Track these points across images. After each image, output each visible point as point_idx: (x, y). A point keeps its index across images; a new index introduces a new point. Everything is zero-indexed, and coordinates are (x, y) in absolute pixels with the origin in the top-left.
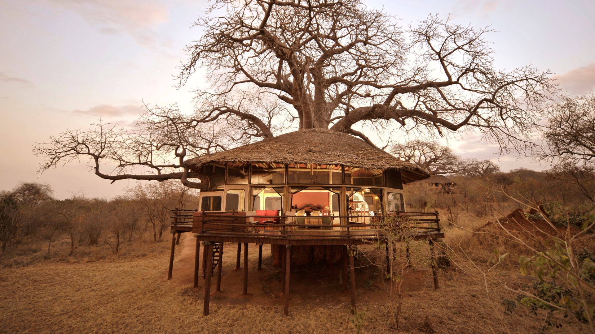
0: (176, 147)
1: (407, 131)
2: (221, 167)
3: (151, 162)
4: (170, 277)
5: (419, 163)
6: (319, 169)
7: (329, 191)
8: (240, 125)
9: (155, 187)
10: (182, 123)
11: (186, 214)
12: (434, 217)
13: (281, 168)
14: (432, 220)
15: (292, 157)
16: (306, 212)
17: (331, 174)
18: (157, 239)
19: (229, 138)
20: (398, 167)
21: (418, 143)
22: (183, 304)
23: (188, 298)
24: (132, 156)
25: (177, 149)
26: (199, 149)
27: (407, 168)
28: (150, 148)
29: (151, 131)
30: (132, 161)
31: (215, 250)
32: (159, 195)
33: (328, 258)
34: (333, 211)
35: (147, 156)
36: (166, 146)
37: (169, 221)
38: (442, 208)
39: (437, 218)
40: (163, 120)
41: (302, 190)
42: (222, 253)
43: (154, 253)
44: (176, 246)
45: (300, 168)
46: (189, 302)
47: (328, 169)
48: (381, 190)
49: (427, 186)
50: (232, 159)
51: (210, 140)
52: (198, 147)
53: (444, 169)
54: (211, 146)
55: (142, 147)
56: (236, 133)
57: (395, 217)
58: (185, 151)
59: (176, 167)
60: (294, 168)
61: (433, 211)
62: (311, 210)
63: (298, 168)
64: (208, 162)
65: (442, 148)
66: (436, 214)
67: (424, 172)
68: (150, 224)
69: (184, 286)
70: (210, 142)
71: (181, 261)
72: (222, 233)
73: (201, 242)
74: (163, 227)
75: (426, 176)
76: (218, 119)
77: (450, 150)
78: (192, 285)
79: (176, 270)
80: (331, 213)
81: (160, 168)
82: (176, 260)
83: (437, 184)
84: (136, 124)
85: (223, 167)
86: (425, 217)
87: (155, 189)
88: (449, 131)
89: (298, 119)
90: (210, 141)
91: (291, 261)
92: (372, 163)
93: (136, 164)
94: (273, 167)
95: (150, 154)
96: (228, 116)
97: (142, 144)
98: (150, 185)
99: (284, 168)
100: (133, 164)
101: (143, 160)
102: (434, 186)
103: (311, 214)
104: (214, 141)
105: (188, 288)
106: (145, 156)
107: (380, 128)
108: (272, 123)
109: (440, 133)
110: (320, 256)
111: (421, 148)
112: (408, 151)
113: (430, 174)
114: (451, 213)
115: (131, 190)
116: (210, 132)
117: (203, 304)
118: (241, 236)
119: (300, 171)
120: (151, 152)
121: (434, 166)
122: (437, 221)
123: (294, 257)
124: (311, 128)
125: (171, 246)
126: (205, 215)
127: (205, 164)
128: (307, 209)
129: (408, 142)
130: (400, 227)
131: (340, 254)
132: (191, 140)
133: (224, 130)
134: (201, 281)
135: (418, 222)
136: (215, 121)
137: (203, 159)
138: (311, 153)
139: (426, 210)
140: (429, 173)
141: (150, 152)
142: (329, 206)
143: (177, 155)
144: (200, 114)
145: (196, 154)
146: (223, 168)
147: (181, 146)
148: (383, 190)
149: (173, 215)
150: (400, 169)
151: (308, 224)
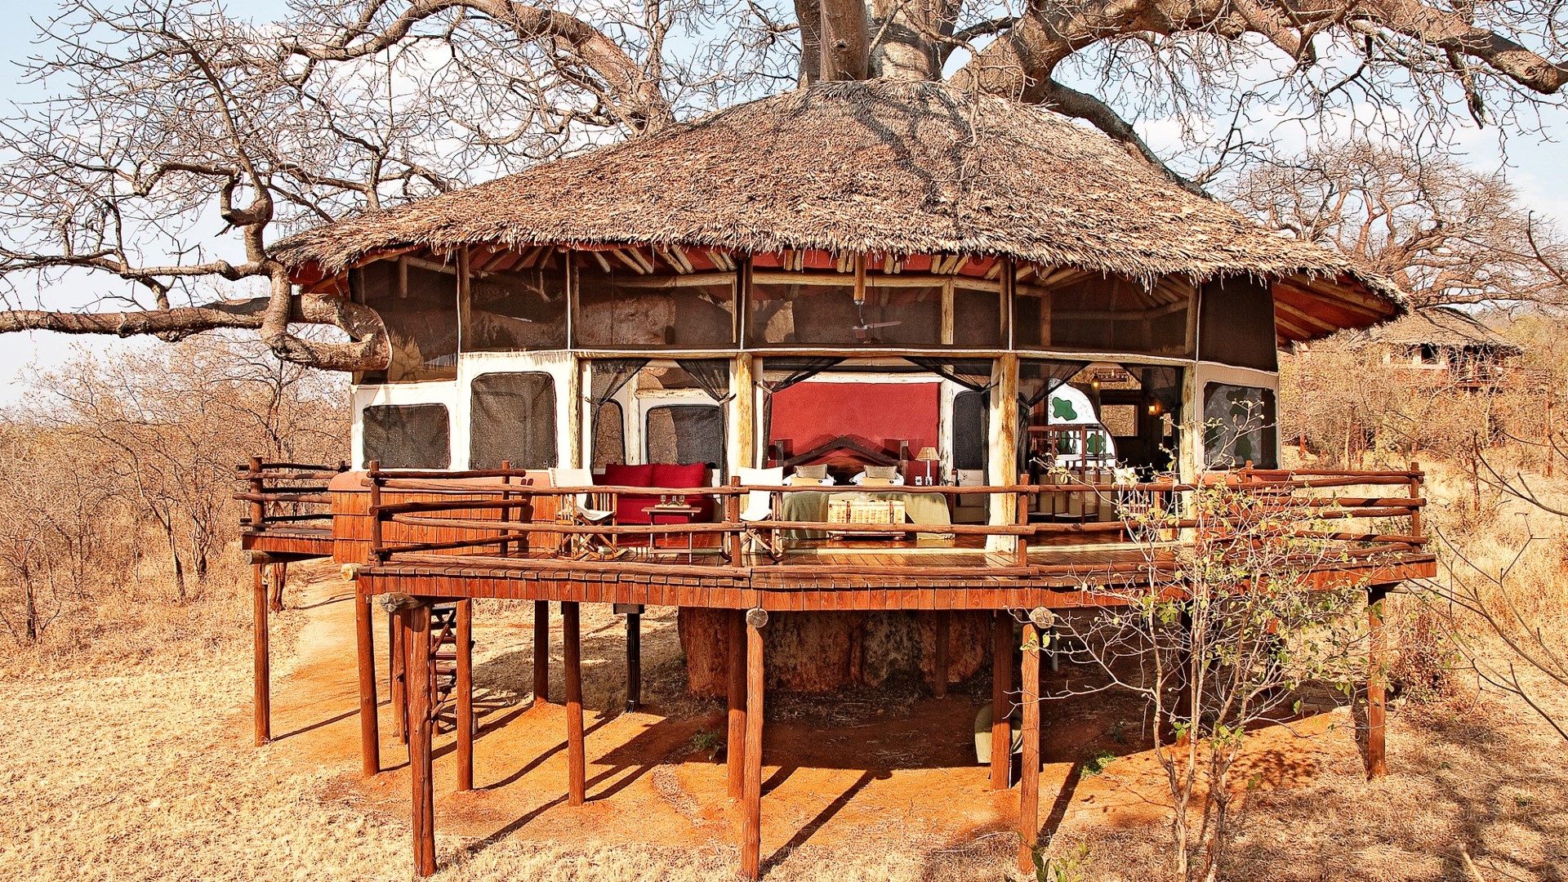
0: (227, 180)
1: (1320, 99)
2: (434, 272)
3: (119, 250)
4: (265, 733)
5: (1355, 253)
6: (893, 275)
7: (940, 379)
8: (512, 68)
9: (153, 366)
10: (242, 63)
11: (298, 483)
12: (1400, 492)
13: (715, 271)
14: (1391, 502)
15: (769, 214)
16: (831, 471)
17: (948, 301)
18: (191, 592)
19: (461, 131)
20: (1265, 267)
21: (1364, 155)
22: (330, 834)
23: (345, 812)
24: (29, 228)
25: (228, 191)
26: (328, 189)
27: (1303, 270)
28: (107, 186)
29: (101, 105)
30: (31, 251)
31: (437, 633)
32: (175, 400)
33: (924, 666)
34: (958, 465)
35: (98, 226)
36: (178, 179)
37: (232, 514)
38: (1440, 456)
39: (1414, 494)
40: (150, 50)
41: (813, 372)
42: (471, 644)
43: (187, 646)
44: (272, 616)
45: (809, 271)
46: (353, 827)
47: (938, 276)
48: (1180, 371)
49: (1387, 358)
50: (485, 230)
51: (378, 143)
52: (324, 182)
53: (1466, 279)
54: (383, 173)
55: (71, 181)
56: (494, 110)
57: (1234, 489)
58: (268, 196)
59: (232, 274)
60: (779, 270)
61: (1399, 464)
62: (853, 462)
63: (794, 272)
64: (374, 250)
65: (1474, 181)
66: (1414, 478)
67: (1382, 292)
68: (152, 531)
69: (327, 772)
70: (379, 154)
71: (299, 674)
72: (463, 560)
73: (377, 601)
74: (208, 537)
75: (1388, 311)
76: (407, 40)
77: (1508, 195)
78: (359, 765)
79: (284, 709)
80: (948, 475)
81: (165, 281)
82: (278, 670)
83: (1427, 352)
84: (23, 71)
85: (443, 268)
86: (1359, 492)
87: (152, 378)
88: (1517, 97)
89: (797, 37)
90: (376, 149)
91: (767, 678)
92: (1142, 245)
93: (55, 261)
94: (681, 270)
95: (111, 218)
96: (457, 25)
97: (69, 165)
98: (129, 358)
99: (729, 271)
100: (41, 262)
101: (84, 243)
102: (1417, 361)
103: (856, 479)
104: (395, 151)
105: (340, 778)
106: (88, 226)
107: (1190, 79)
108: (665, 53)
109: (1476, 105)
110: (893, 655)
111: (1372, 181)
112: (1313, 194)
113: (1405, 302)
114: (1474, 476)
115: (51, 381)
116: (373, 105)
117: (408, 837)
118: (546, 575)
119: (803, 287)
120: (112, 207)
121: (1428, 269)
122: (1413, 507)
123: (778, 661)
124: (857, 76)
125: (250, 614)
126: (382, 484)
127: (361, 255)
128: (840, 458)
129: (1316, 150)
130: (1253, 531)
131: (979, 650)
132: (287, 146)
133: (440, 92)
134: (393, 751)
135: (1329, 509)
136: (394, 50)
137: (352, 234)
138: (857, 198)
139: (1368, 461)
140: (1401, 295)
141: (110, 206)
142: (937, 446)
143: (234, 218)
144: (321, 17)
145: (320, 213)
146: (444, 275)
147: (247, 177)
148: (1188, 373)
149: (243, 486)
150: (1271, 276)
151: (844, 524)
